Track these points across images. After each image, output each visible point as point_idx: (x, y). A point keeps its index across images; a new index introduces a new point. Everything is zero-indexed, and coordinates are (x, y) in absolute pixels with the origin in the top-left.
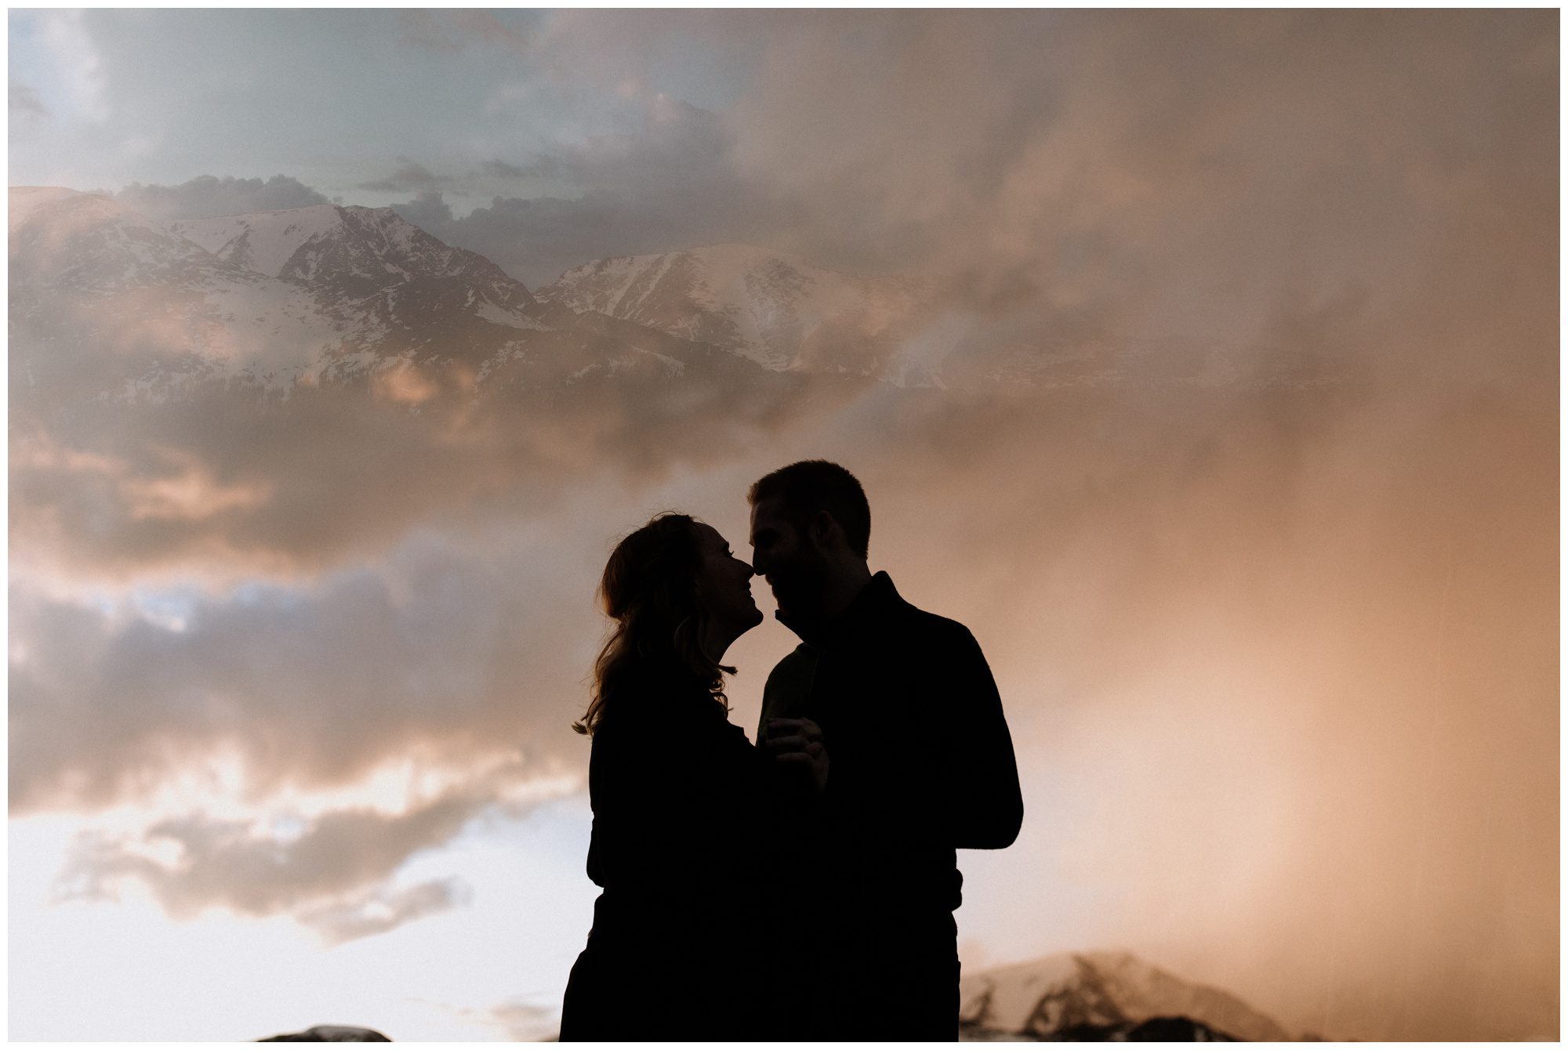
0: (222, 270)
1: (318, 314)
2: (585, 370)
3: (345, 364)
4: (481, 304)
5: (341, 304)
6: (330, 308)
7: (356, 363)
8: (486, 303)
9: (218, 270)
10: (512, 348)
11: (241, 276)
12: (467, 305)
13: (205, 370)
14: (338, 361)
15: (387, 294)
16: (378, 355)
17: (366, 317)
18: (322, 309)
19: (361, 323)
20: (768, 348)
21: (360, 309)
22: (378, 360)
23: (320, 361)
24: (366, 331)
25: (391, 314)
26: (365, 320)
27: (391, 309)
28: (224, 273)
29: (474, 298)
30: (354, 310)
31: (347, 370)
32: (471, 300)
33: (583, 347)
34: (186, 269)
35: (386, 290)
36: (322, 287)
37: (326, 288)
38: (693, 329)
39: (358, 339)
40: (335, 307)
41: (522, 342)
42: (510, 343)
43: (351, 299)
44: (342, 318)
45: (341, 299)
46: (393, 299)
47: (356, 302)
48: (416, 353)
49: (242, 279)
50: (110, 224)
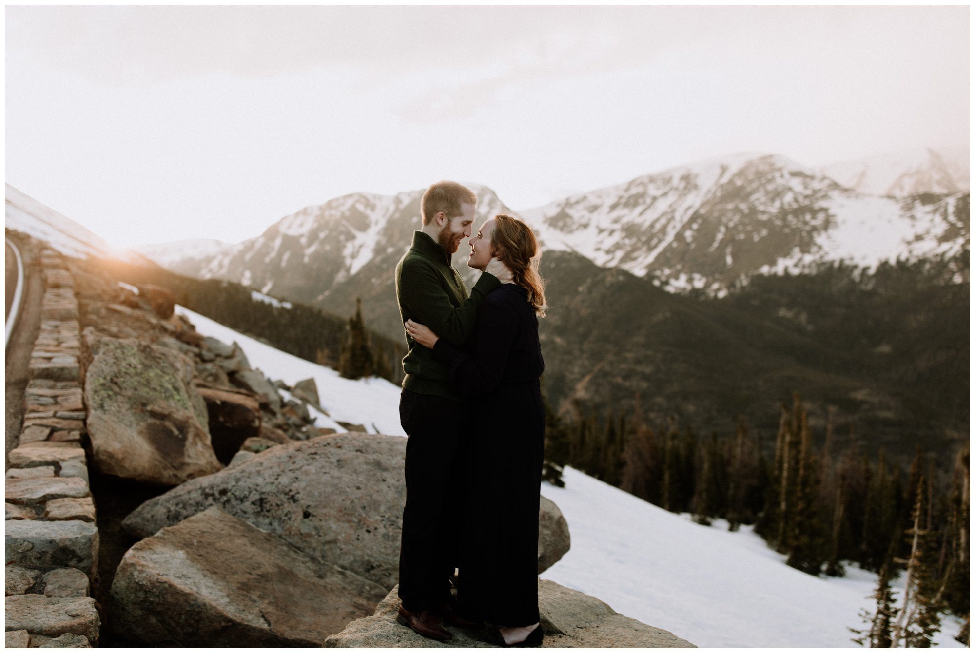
1: (900, 217)
3: (914, 249)
5: (916, 210)
6: (908, 213)
7: (921, 248)
9: (840, 193)
13: (824, 254)
14: (910, 247)
16: (938, 242)
17: (932, 219)
18: (903, 214)
19: (929, 222)
21: (929, 213)
22: (937, 246)
23: (898, 248)
24: (930, 228)
30: (925, 214)
34: (821, 193)
39: (925, 232)
40: (912, 212)
43: (924, 207)
44: (916, 220)
45: (916, 207)
47: (927, 208)
49: (854, 198)
50: (780, 169)
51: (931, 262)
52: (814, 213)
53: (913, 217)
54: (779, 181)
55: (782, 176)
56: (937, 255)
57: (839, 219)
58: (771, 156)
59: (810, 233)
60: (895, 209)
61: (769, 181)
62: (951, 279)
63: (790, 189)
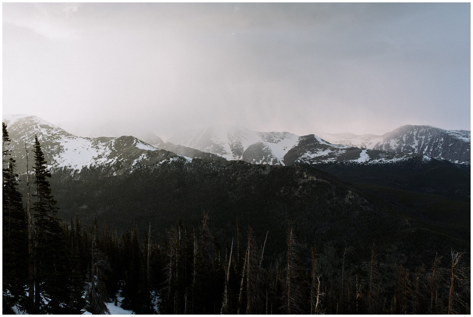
0: (66, 136)
1: (92, 147)
2: (163, 161)
3: (97, 162)
4: (137, 143)
5: (99, 145)
6: (96, 146)
7: (101, 161)
8: (139, 143)
9: (65, 136)
10: (144, 156)
11: (71, 137)
12: (133, 144)
13: (57, 164)
14: (96, 161)
15: (112, 142)
16: (107, 159)
17: (105, 148)
18: (93, 146)
19: (104, 150)
20: (233, 154)
21: (104, 146)
22: (107, 160)
23: (91, 161)
24: (104, 152)
25: (112, 147)
26: (105, 149)
27: (113, 146)
28: (67, 137)
29: (136, 142)
30: (102, 146)
31: (98, 163)
32: (135, 142)
33: (163, 155)
34: (56, 136)
35: (112, 140)
36: (94, 140)
37: (96, 140)
38: (211, 149)
39: (102, 154)
40: (97, 145)
41: (147, 154)
42: (143, 154)
43: (102, 143)
44: (99, 149)
45: (99, 143)
46: (114, 143)
47: (104, 144)
48: (118, 158)
49: (72, 138)
50: (36, 124)
51: (104, 167)
52: (53, 145)
53: (97, 148)
54: (36, 129)
55: (37, 127)
56: (107, 164)
57: (65, 148)
58: (31, 117)
59: (50, 155)
60: (89, 144)
61: (30, 129)
62: (112, 174)
63: (41, 133)
